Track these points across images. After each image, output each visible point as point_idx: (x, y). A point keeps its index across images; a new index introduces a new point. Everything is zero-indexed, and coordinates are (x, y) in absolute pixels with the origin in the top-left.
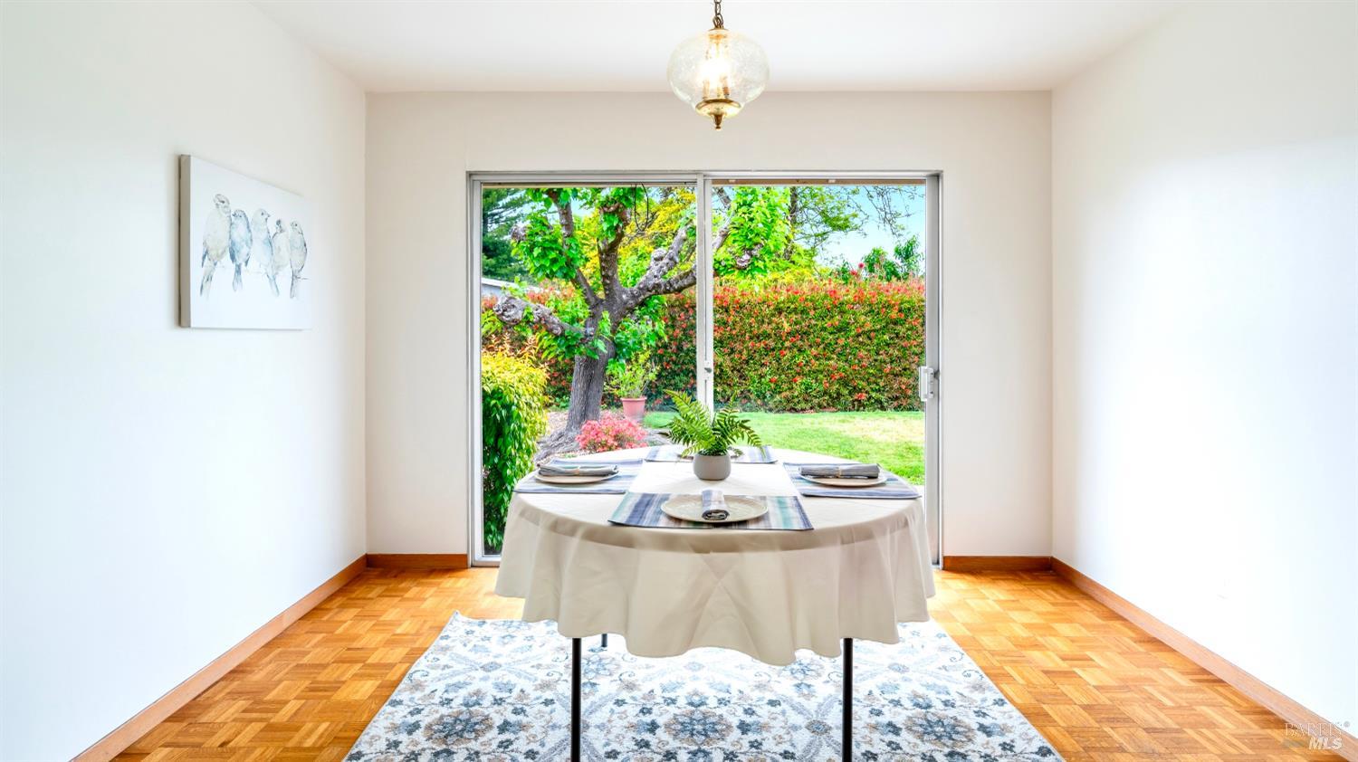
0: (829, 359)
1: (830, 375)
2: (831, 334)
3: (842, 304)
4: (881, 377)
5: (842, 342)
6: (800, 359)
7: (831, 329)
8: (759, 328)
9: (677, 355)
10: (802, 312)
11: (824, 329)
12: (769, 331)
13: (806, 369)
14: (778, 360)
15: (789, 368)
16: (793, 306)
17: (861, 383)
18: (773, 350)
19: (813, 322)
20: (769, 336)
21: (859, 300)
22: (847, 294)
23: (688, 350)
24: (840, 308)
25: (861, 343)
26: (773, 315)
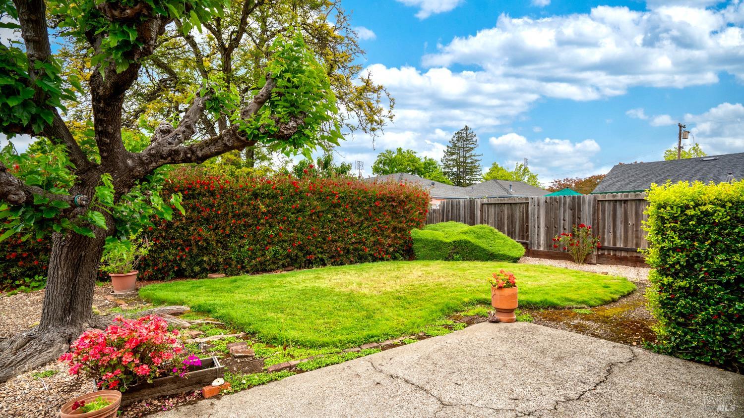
0: (292, 232)
1: (292, 245)
2: (292, 213)
3: (301, 192)
4: (324, 244)
5: (301, 219)
6: (270, 232)
7: (293, 210)
8: (239, 209)
9: (166, 232)
10: (273, 197)
11: (288, 210)
12: (248, 212)
13: (276, 239)
14: (255, 234)
15: (262, 240)
16: (266, 193)
17: (312, 248)
18: (250, 226)
19: (281, 205)
20: (247, 215)
21: (312, 190)
22: (304, 185)
23: (178, 227)
24: (299, 194)
25: (313, 220)
26: (251, 199)
